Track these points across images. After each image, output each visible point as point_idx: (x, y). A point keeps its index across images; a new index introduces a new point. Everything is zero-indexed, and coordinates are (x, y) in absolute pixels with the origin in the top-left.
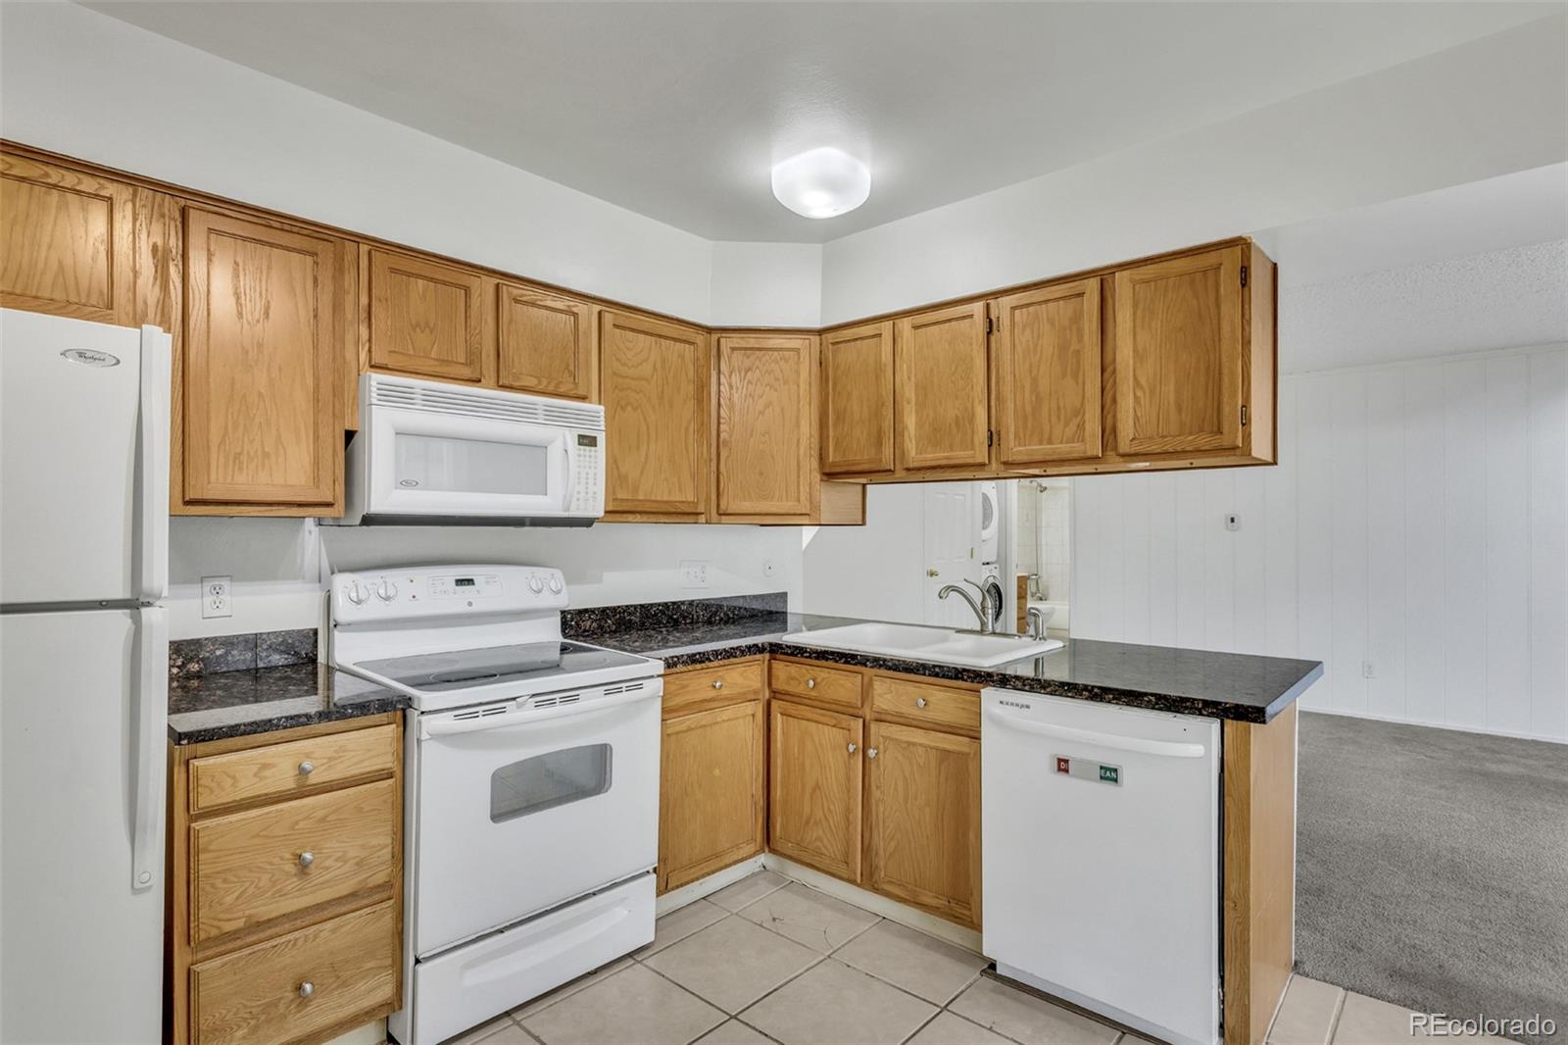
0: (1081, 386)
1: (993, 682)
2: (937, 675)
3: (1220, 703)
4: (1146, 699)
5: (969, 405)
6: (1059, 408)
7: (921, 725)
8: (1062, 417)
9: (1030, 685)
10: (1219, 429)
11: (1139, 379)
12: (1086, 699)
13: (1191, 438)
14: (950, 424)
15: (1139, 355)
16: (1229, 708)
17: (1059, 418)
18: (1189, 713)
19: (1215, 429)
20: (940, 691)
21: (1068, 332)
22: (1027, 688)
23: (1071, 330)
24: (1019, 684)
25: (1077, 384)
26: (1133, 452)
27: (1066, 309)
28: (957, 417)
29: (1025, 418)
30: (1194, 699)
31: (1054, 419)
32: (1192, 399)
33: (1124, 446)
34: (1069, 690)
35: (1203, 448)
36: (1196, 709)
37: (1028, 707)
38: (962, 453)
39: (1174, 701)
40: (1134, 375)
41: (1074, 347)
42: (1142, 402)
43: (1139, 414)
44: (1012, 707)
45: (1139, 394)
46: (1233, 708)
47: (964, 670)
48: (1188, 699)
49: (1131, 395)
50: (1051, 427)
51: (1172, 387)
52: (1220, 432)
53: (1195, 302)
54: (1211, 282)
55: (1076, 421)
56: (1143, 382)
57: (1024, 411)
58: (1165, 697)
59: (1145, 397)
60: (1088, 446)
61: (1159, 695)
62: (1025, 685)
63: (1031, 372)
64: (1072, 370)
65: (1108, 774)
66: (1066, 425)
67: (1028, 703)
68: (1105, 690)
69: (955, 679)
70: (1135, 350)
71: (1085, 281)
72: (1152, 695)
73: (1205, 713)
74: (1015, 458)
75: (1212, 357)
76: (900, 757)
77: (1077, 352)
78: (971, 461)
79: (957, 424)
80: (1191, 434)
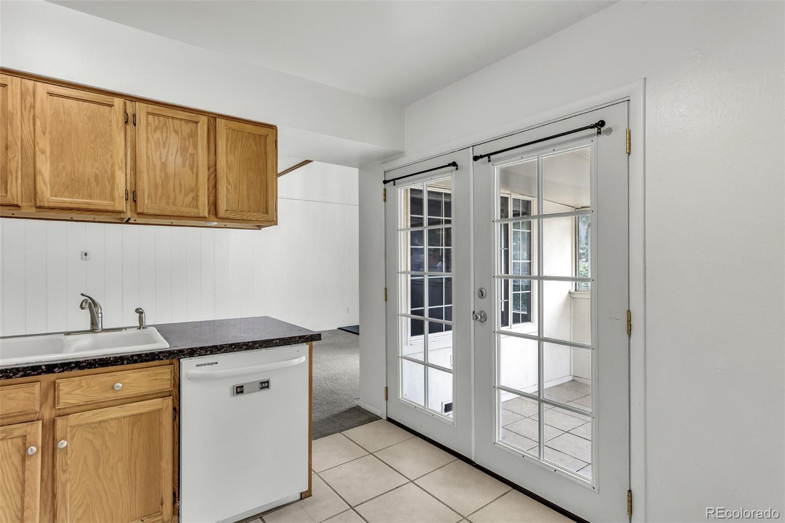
0: (195, 175)
1: (184, 355)
2: (135, 362)
3: (305, 336)
4: (275, 342)
5: (109, 169)
6: (180, 185)
7: (114, 403)
8: (183, 191)
9: (211, 351)
10: (266, 211)
11: (229, 178)
12: (245, 350)
13: (255, 214)
14: (89, 179)
15: (229, 167)
16: (308, 338)
17: (181, 190)
18: (294, 344)
19: (265, 211)
20: (134, 373)
21: (187, 141)
22: (208, 353)
23: (189, 141)
24: (203, 352)
25: (193, 173)
26: (226, 217)
27: (186, 128)
28: (96, 176)
29: (156, 187)
30: (295, 337)
31: (177, 191)
32: (255, 195)
33: (222, 213)
34: (235, 348)
35: (260, 220)
36: (296, 341)
37: (217, 363)
38: (103, 202)
39: (287, 339)
40: (226, 176)
41: (191, 150)
42: (230, 192)
43: (229, 198)
44: (205, 366)
45: (229, 187)
46: (310, 337)
47: (161, 352)
48: (293, 337)
49: (225, 187)
50: (175, 195)
51: (245, 186)
52: (267, 213)
53: (256, 148)
54: (262, 141)
55: (191, 195)
56: (231, 181)
57: (155, 181)
58: (283, 339)
59: (232, 189)
60: (200, 210)
61: (281, 338)
62: (207, 352)
63: (161, 158)
64: (189, 165)
65: (264, 385)
66: (186, 195)
67: (216, 361)
68: (254, 343)
69: (152, 360)
70: (227, 163)
71: (200, 116)
72: (277, 339)
73: (300, 342)
74: (148, 211)
75: (263, 177)
76: (90, 436)
77: (192, 155)
78: (111, 208)
79: (97, 181)
80: (254, 212)
